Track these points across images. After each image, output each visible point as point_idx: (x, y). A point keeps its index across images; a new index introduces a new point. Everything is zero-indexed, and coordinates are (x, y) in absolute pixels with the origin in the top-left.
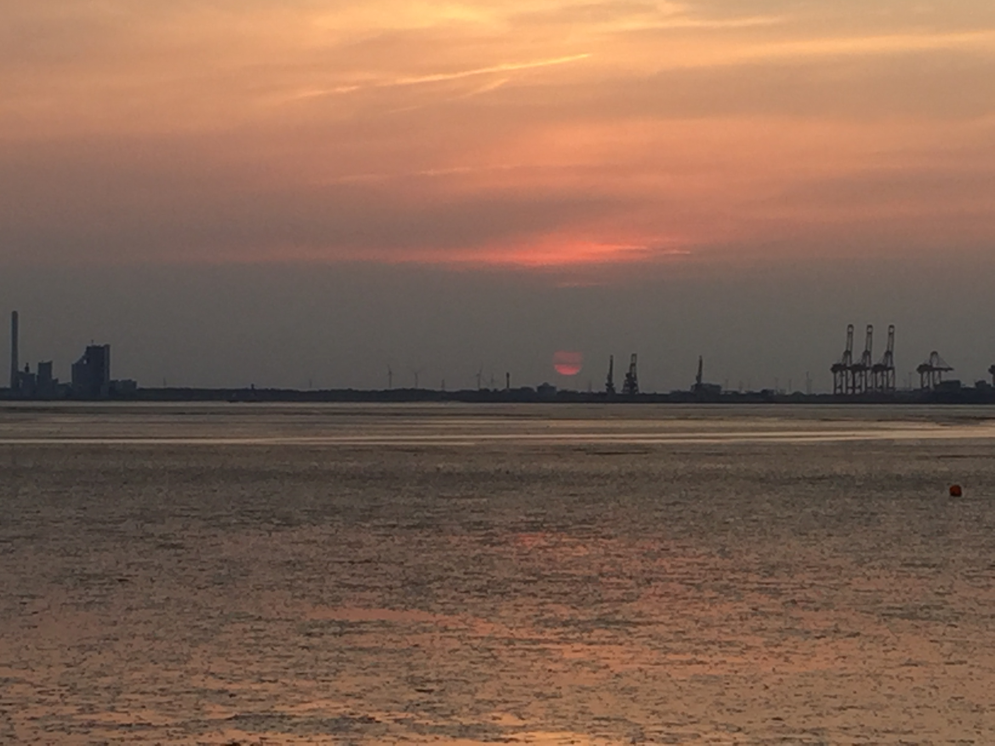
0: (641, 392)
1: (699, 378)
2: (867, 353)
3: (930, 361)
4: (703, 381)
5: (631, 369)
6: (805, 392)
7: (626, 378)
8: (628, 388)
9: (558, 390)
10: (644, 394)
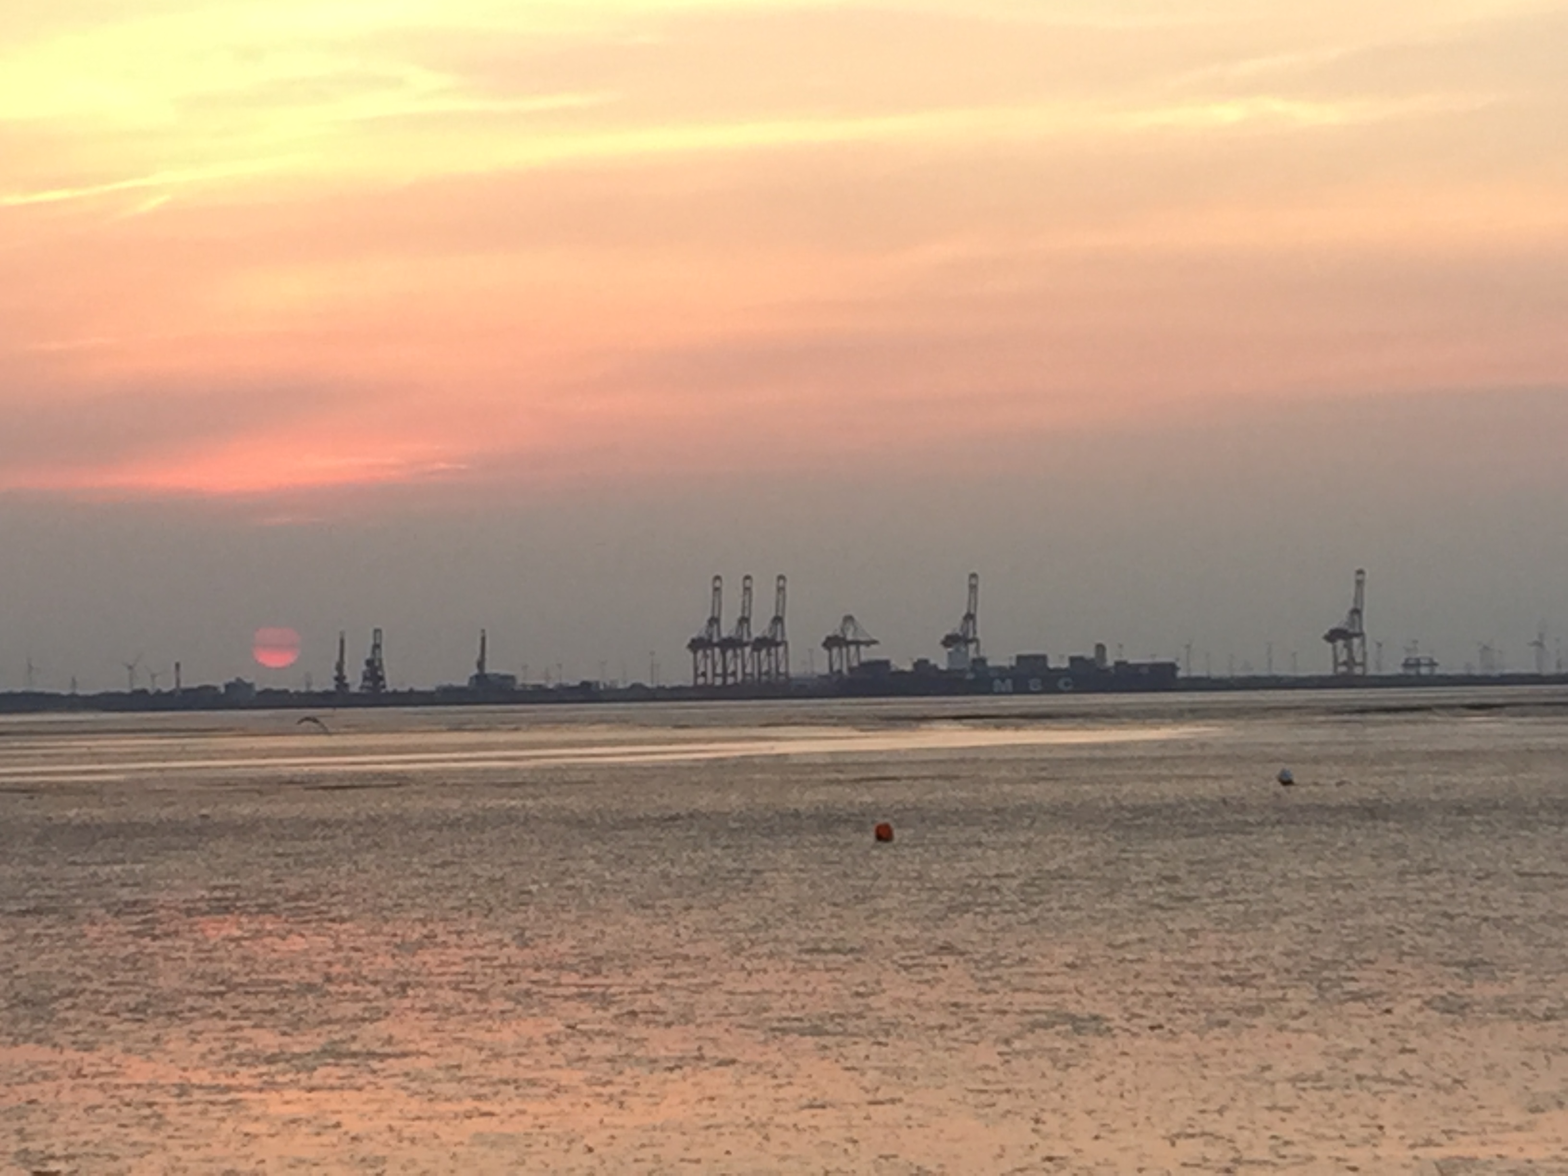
0: (390, 688)
1: (481, 664)
2: (744, 620)
3: (842, 630)
4: (489, 670)
5: (373, 652)
6: (649, 685)
7: (364, 667)
8: (368, 683)
9: (258, 688)
10: (395, 693)
